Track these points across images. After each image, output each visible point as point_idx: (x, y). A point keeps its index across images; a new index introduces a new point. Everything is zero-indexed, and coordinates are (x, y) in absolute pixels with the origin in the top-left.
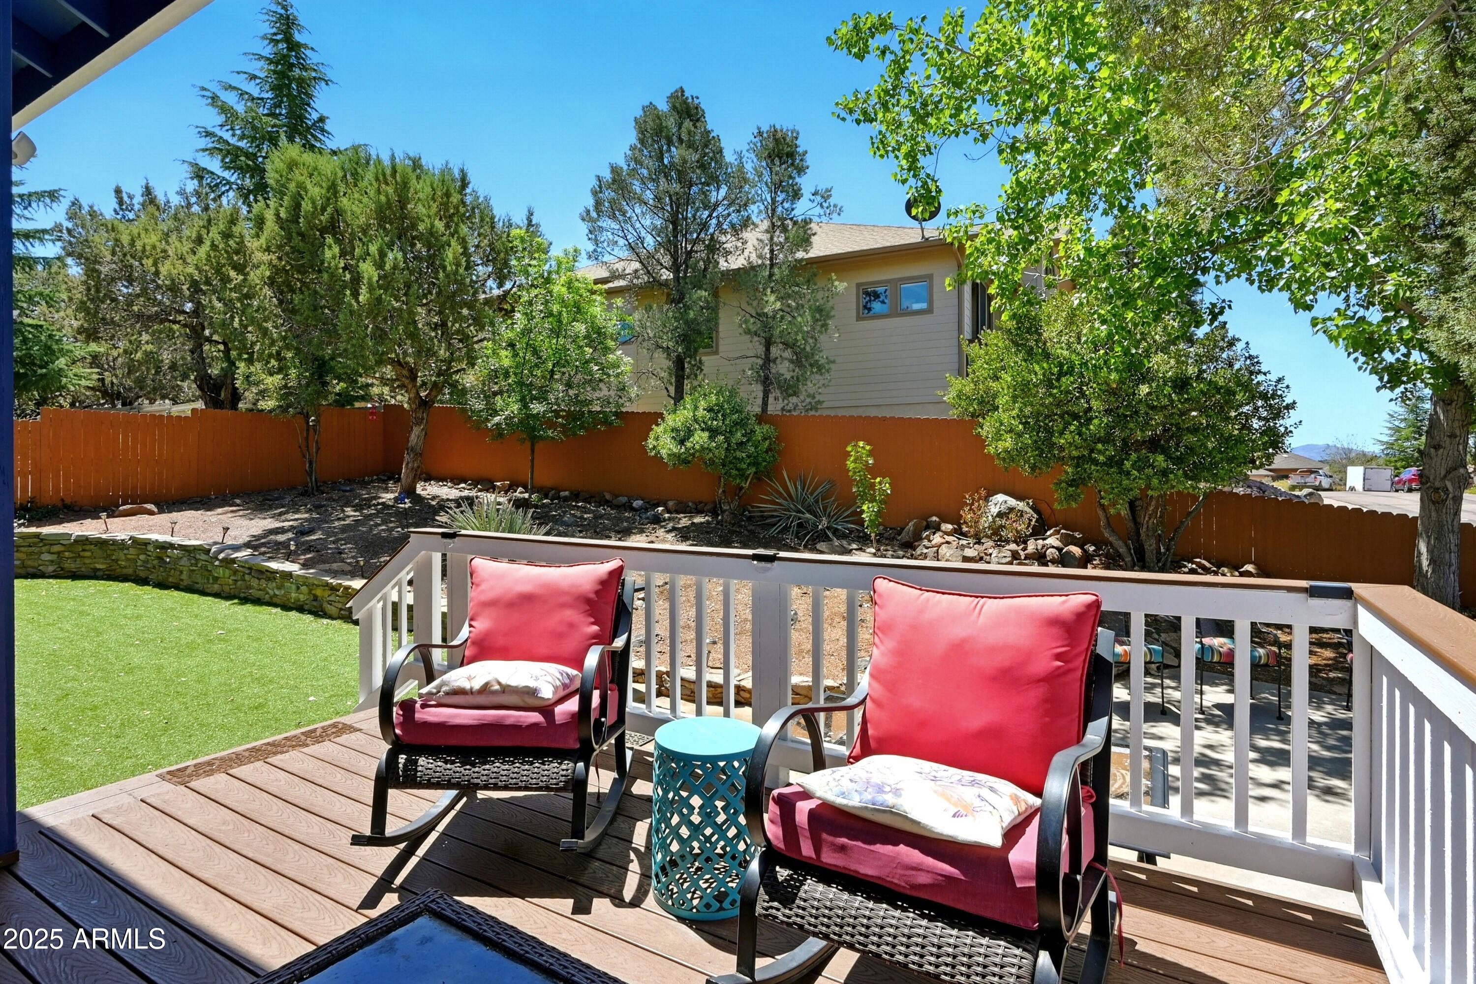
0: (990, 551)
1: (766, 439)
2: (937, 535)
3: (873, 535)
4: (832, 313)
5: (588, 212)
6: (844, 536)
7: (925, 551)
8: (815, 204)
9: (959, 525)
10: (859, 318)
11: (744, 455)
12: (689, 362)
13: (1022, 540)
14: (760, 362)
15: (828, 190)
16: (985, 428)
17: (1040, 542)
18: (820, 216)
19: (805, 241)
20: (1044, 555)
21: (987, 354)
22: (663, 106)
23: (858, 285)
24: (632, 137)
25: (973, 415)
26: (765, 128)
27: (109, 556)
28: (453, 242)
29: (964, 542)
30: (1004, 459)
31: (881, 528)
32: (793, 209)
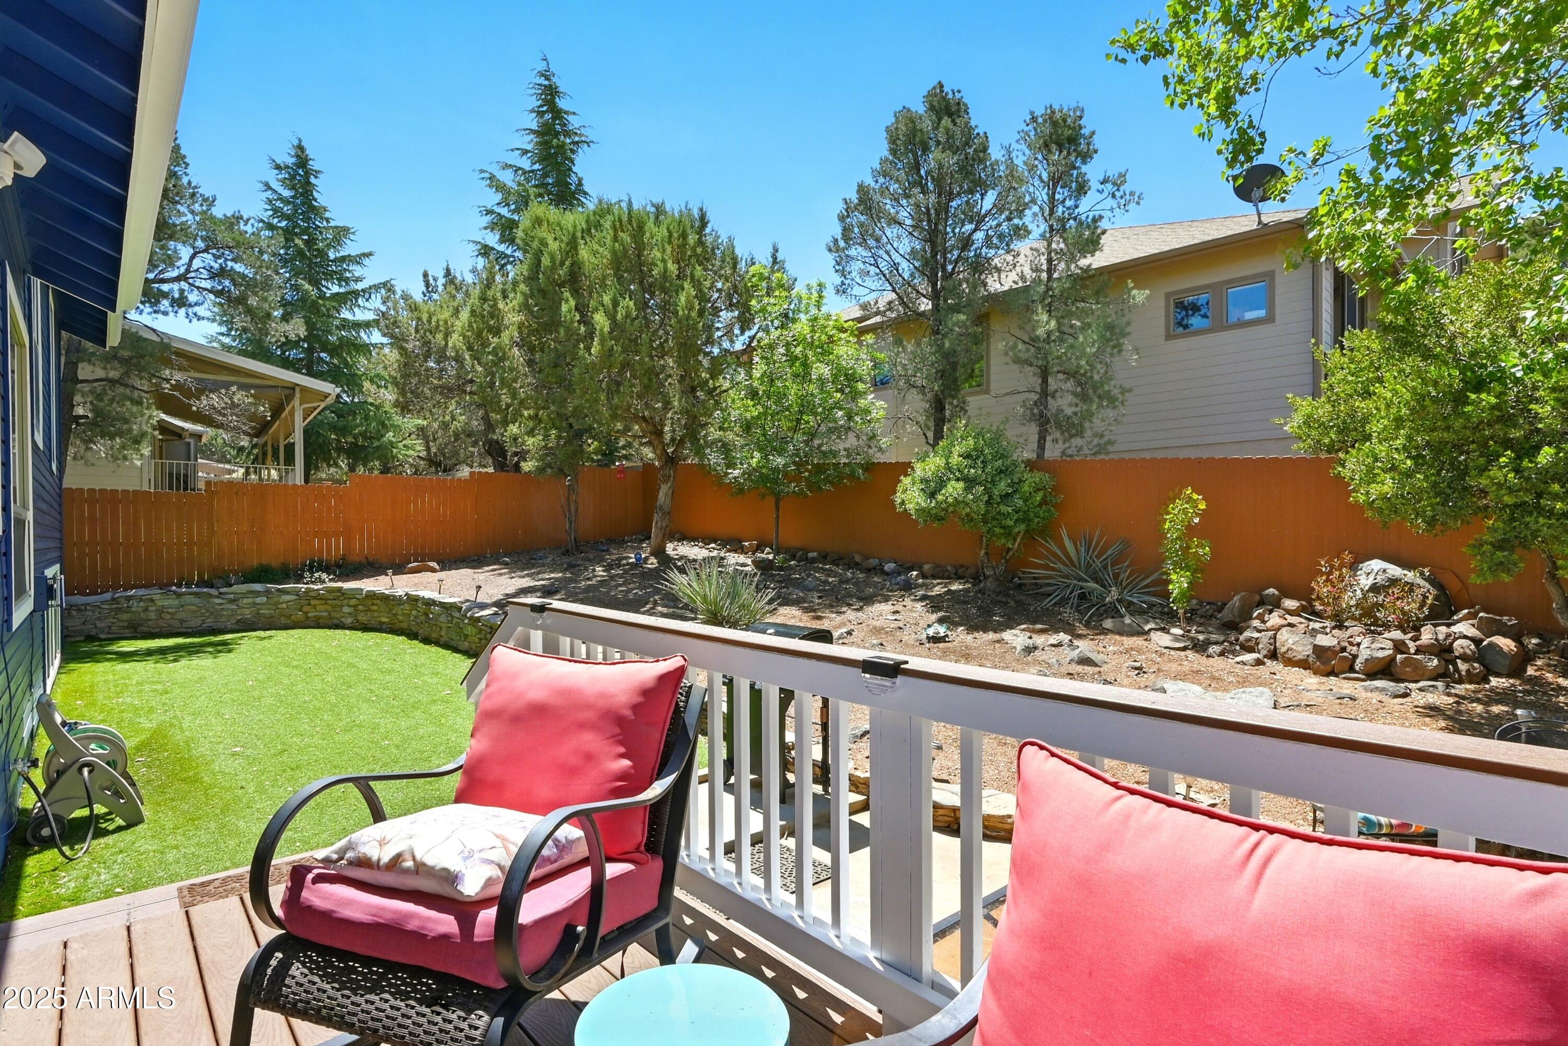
0: (1358, 639)
1: (1039, 490)
2: (1275, 614)
3: (1181, 611)
4: (1128, 330)
5: (836, 241)
6: (1142, 612)
7: (1256, 635)
8: (1105, 194)
9: (1310, 601)
10: (1169, 337)
11: (1010, 509)
12: (951, 404)
13: (1412, 626)
14: (1035, 397)
15: (1122, 176)
16: (1349, 465)
17: (1443, 629)
18: (1112, 210)
19: (1092, 244)
20: (1450, 649)
21: (1352, 361)
22: (920, 108)
23: (1168, 295)
24: (883, 149)
25: (1331, 449)
26: (1039, 112)
27: (391, 610)
28: (686, 285)
29: (1317, 626)
30: (1380, 510)
31: (1194, 602)
32: (1077, 207)
